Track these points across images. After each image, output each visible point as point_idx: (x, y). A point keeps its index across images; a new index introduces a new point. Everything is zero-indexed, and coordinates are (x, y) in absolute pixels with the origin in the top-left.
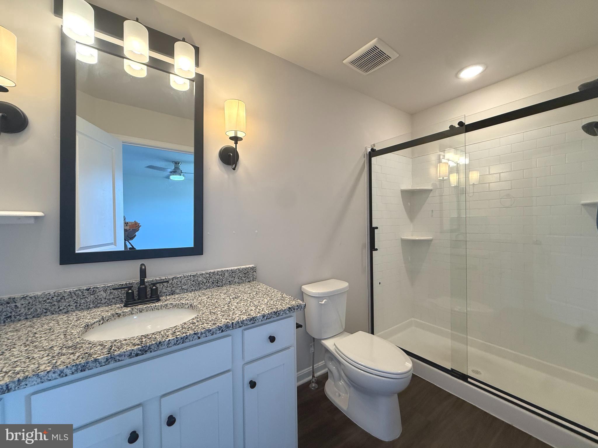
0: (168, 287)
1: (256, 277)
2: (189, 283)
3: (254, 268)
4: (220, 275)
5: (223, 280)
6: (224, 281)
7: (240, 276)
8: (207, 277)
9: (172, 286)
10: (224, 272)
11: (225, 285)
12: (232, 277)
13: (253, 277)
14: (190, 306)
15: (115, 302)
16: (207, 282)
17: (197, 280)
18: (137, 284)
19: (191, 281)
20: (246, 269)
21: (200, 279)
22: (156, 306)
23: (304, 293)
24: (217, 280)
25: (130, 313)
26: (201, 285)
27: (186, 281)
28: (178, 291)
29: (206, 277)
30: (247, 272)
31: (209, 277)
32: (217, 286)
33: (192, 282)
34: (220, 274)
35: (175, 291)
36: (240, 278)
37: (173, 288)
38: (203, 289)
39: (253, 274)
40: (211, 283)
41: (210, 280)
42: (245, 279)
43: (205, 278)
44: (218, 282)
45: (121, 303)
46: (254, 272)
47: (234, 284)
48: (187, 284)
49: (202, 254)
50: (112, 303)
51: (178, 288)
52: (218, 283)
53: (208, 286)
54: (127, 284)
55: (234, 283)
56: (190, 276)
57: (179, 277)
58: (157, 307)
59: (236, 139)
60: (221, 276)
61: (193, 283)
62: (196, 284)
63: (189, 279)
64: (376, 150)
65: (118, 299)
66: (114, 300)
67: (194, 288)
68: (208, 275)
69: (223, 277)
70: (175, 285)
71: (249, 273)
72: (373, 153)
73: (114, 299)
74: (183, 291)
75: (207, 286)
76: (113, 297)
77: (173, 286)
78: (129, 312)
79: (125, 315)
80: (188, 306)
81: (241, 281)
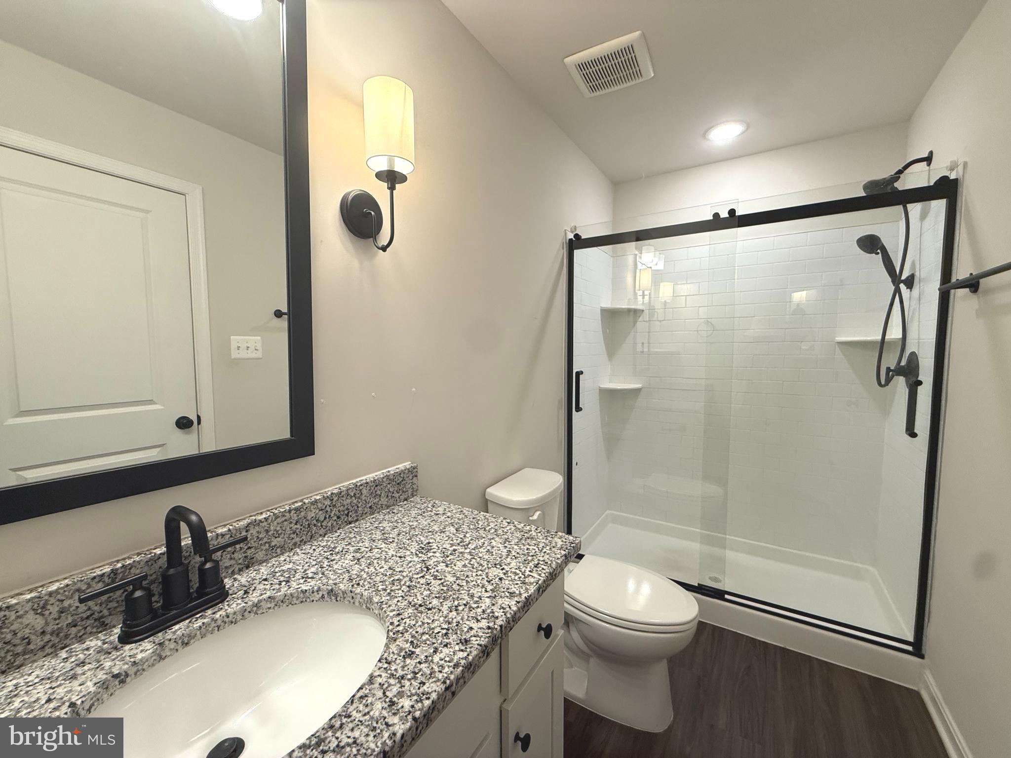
0: (235, 551)
1: (418, 486)
2: (288, 529)
3: (414, 469)
4: (351, 497)
5: (358, 507)
6: (360, 509)
7: (391, 490)
8: (326, 506)
9: (246, 547)
10: (361, 488)
11: (361, 518)
12: (375, 496)
13: (413, 488)
14: (328, 593)
15: (81, 634)
16: (325, 518)
17: (305, 518)
18: (150, 563)
19: (291, 523)
20: (400, 474)
21: (311, 515)
22: (228, 617)
23: (490, 501)
24: (347, 509)
25: (155, 660)
26: (315, 528)
27: (279, 526)
28: (262, 556)
29: (324, 506)
30: (402, 480)
31: (330, 506)
32: (346, 522)
33: (293, 525)
34: (352, 495)
35: (253, 558)
36: (390, 494)
37: (249, 552)
38: (318, 536)
39: (411, 481)
40: (335, 518)
41: (333, 512)
42: (399, 494)
43: (322, 510)
44: (348, 513)
45: (101, 632)
46: (415, 478)
47: (379, 510)
48: (281, 533)
49: (314, 454)
50: (68, 642)
51: (262, 547)
52: (348, 516)
53: (328, 528)
54: (117, 569)
55: (379, 508)
56: (290, 511)
57: (263, 520)
58: (230, 619)
59: (392, 178)
60: (353, 498)
61: (296, 526)
62: (304, 527)
63: (286, 520)
64: (582, 238)
65: (89, 622)
66: (74, 630)
67: (298, 540)
68: (328, 502)
69: (359, 501)
70: (255, 542)
71: (405, 480)
72: (577, 243)
73: (75, 626)
74: (275, 551)
75: (326, 527)
76: (70, 620)
77: (249, 545)
78: (153, 658)
79: (139, 668)
80: (320, 595)
81: (392, 502)
